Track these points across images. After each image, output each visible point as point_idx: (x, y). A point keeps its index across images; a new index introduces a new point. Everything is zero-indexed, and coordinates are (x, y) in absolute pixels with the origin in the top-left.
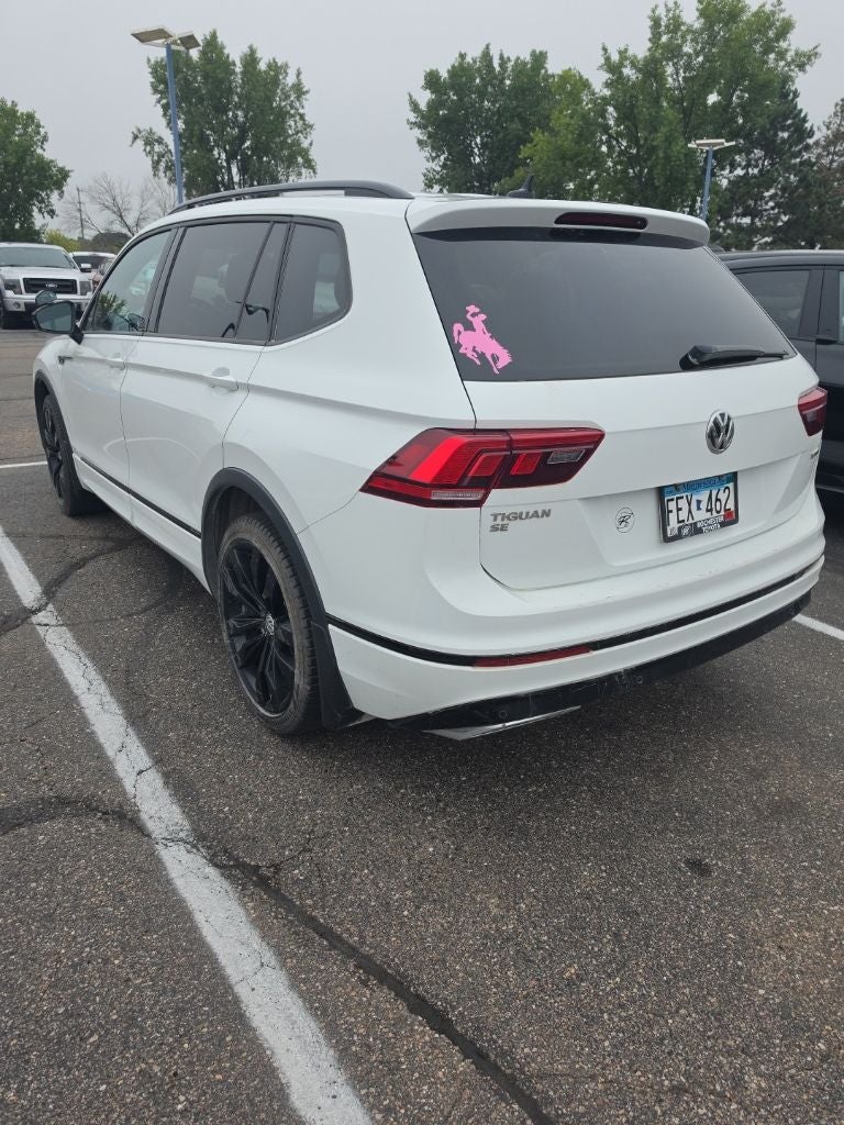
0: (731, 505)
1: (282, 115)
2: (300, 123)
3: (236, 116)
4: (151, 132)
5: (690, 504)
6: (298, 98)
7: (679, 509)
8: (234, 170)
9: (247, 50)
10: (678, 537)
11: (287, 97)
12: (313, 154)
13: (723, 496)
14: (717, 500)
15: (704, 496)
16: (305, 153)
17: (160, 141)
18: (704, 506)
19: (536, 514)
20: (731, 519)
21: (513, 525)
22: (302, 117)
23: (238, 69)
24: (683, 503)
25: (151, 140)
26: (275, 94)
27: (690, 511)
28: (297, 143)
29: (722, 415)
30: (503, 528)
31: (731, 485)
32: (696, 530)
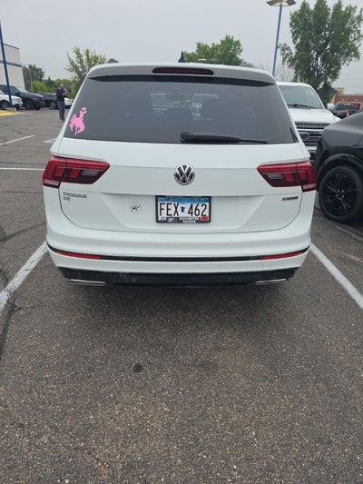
0: (206, 213)
1: (349, 31)
2: (357, 35)
3: (325, 34)
4: (285, 45)
5: (176, 208)
6: (358, 23)
7: (168, 209)
8: (319, 59)
9: (337, 2)
10: (165, 222)
11: (353, 23)
12: (360, 50)
13: (201, 209)
14: (196, 209)
15: (187, 206)
16: (355, 50)
17: (288, 49)
18: (186, 210)
19: (80, 196)
20: (205, 220)
21: (72, 198)
22: (359, 32)
23: (331, 12)
24: (171, 207)
25: (285, 48)
26: (347, 21)
27: (176, 211)
28: (353, 45)
29: (185, 167)
30: (68, 199)
31: (207, 204)
32: (178, 221)
